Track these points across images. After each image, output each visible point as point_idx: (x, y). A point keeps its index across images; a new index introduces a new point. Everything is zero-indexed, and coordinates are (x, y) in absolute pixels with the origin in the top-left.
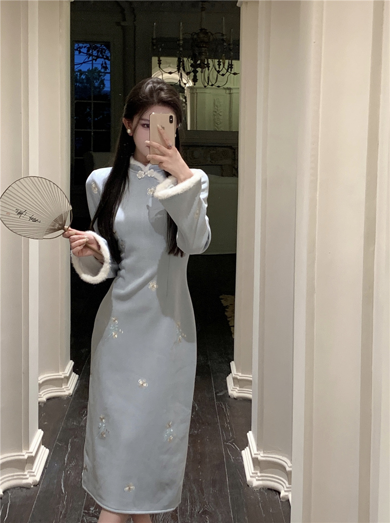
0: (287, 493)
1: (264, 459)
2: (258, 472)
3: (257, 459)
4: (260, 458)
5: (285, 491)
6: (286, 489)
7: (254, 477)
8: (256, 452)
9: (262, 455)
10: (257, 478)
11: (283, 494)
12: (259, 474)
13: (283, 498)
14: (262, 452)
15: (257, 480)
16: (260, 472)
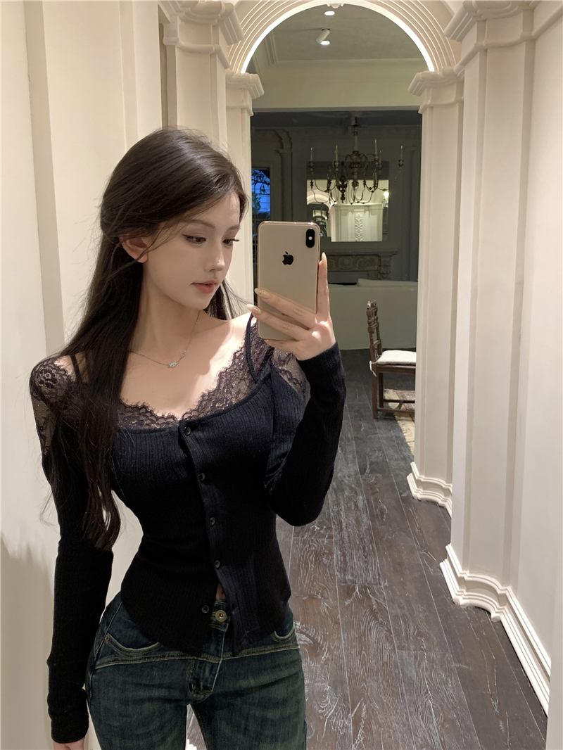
0: (498, 615)
1: (471, 579)
2: (464, 590)
3: (463, 578)
4: (466, 578)
5: (496, 612)
6: (497, 610)
7: (461, 595)
8: (462, 571)
9: (469, 575)
10: (463, 596)
11: (493, 615)
12: (465, 593)
13: (494, 619)
14: (468, 571)
15: (464, 599)
16: (467, 591)
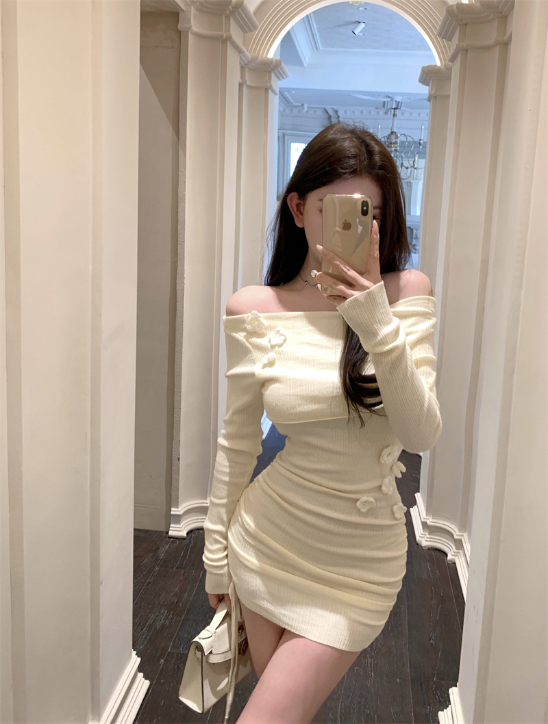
0: (453, 557)
1: (433, 524)
3: (426, 523)
4: (429, 523)
6: (453, 553)
7: (423, 538)
9: (431, 520)
11: (449, 557)
13: (450, 561)
14: (431, 517)
15: (426, 541)
16: (429, 535)
